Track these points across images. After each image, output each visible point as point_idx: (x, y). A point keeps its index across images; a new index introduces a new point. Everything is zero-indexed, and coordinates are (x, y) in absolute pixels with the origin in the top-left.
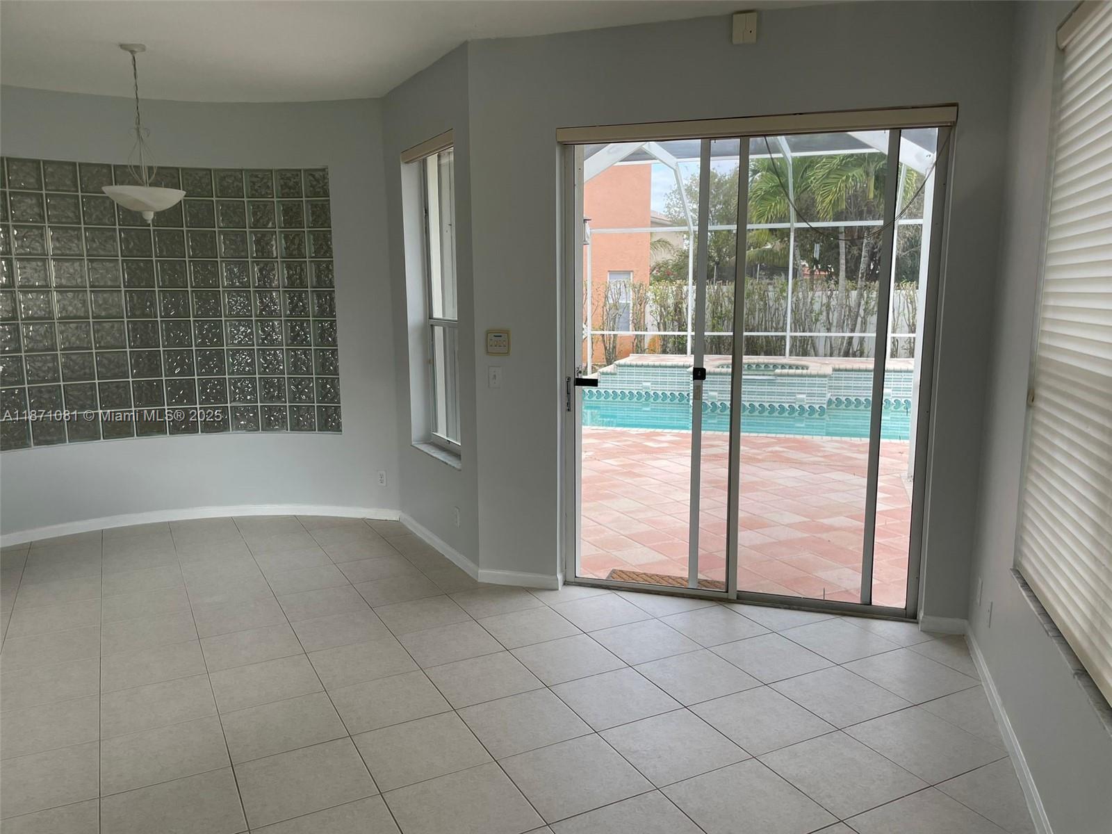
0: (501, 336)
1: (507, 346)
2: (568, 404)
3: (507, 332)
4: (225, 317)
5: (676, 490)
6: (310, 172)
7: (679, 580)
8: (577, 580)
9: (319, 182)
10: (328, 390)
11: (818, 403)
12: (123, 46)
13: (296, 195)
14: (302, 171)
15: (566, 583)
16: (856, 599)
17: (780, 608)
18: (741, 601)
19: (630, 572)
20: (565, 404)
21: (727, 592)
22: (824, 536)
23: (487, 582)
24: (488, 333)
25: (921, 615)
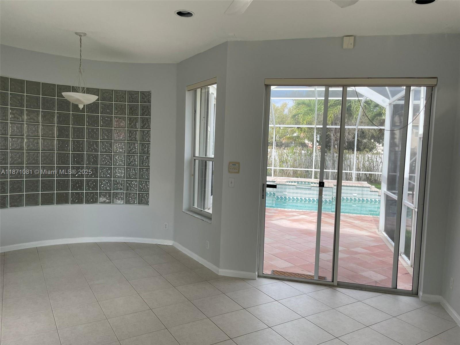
0: (235, 165)
1: (238, 169)
2: (263, 195)
3: (239, 163)
4: (100, 152)
5: (286, 234)
6: (143, 93)
7: (303, 275)
8: (264, 275)
9: (146, 96)
10: (143, 186)
11: (328, 199)
12: (76, 33)
13: (136, 102)
14: (139, 92)
15: (259, 276)
16: (389, 285)
17: (357, 290)
18: (339, 286)
19: (280, 271)
20: (262, 196)
21: (333, 282)
22: (356, 256)
23: (222, 275)
24: (230, 163)
25: (421, 293)
